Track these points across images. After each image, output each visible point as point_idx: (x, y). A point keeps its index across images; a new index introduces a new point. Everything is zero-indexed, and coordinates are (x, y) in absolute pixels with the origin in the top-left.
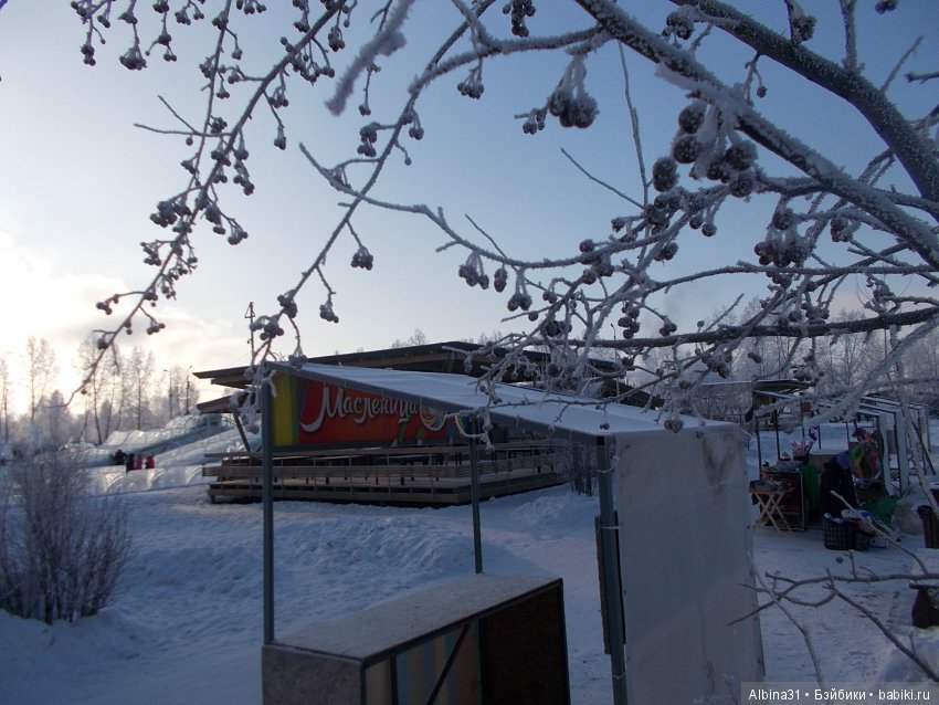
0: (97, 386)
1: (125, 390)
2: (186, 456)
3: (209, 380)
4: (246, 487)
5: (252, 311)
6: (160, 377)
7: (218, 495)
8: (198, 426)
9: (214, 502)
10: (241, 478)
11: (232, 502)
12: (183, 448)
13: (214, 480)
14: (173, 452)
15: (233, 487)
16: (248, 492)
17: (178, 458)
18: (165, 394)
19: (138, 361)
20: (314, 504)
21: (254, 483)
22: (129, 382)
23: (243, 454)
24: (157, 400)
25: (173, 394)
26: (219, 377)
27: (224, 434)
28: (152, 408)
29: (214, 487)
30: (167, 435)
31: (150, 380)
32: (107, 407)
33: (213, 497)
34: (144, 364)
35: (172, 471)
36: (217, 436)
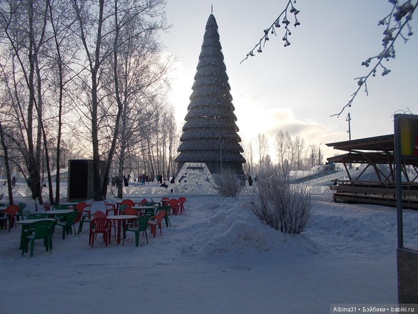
0: (283, 153)
1: (293, 155)
2: (320, 182)
3: (333, 147)
4: (351, 196)
5: (349, 117)
6: (307, 149)
7: (337, 198)
8: (325, 170)
9: (336, 201)
10: (348, 192)
11: (344, 202)
12: (319, 179)
13: (335, 192)
14: (315, 180)
15: (345, 196)
16: (352, 199)
17: (317, 183)
18: (309, 157)
19: (298, 142)
20: (387, 207)
21: (355, 195)
22: (294, 151)
23: (349, 181)
24: (305, 159)
25: (313, 156)
26: (337, 146)
27: (337, 174)
28: (303, 163)
29: (335, 195)
30: (312, 173)
31: (303, 150)
32: (286, 161)
33: (335, 199)
34: (300, 144)
35: (315, 187)
36: (334, 175)
